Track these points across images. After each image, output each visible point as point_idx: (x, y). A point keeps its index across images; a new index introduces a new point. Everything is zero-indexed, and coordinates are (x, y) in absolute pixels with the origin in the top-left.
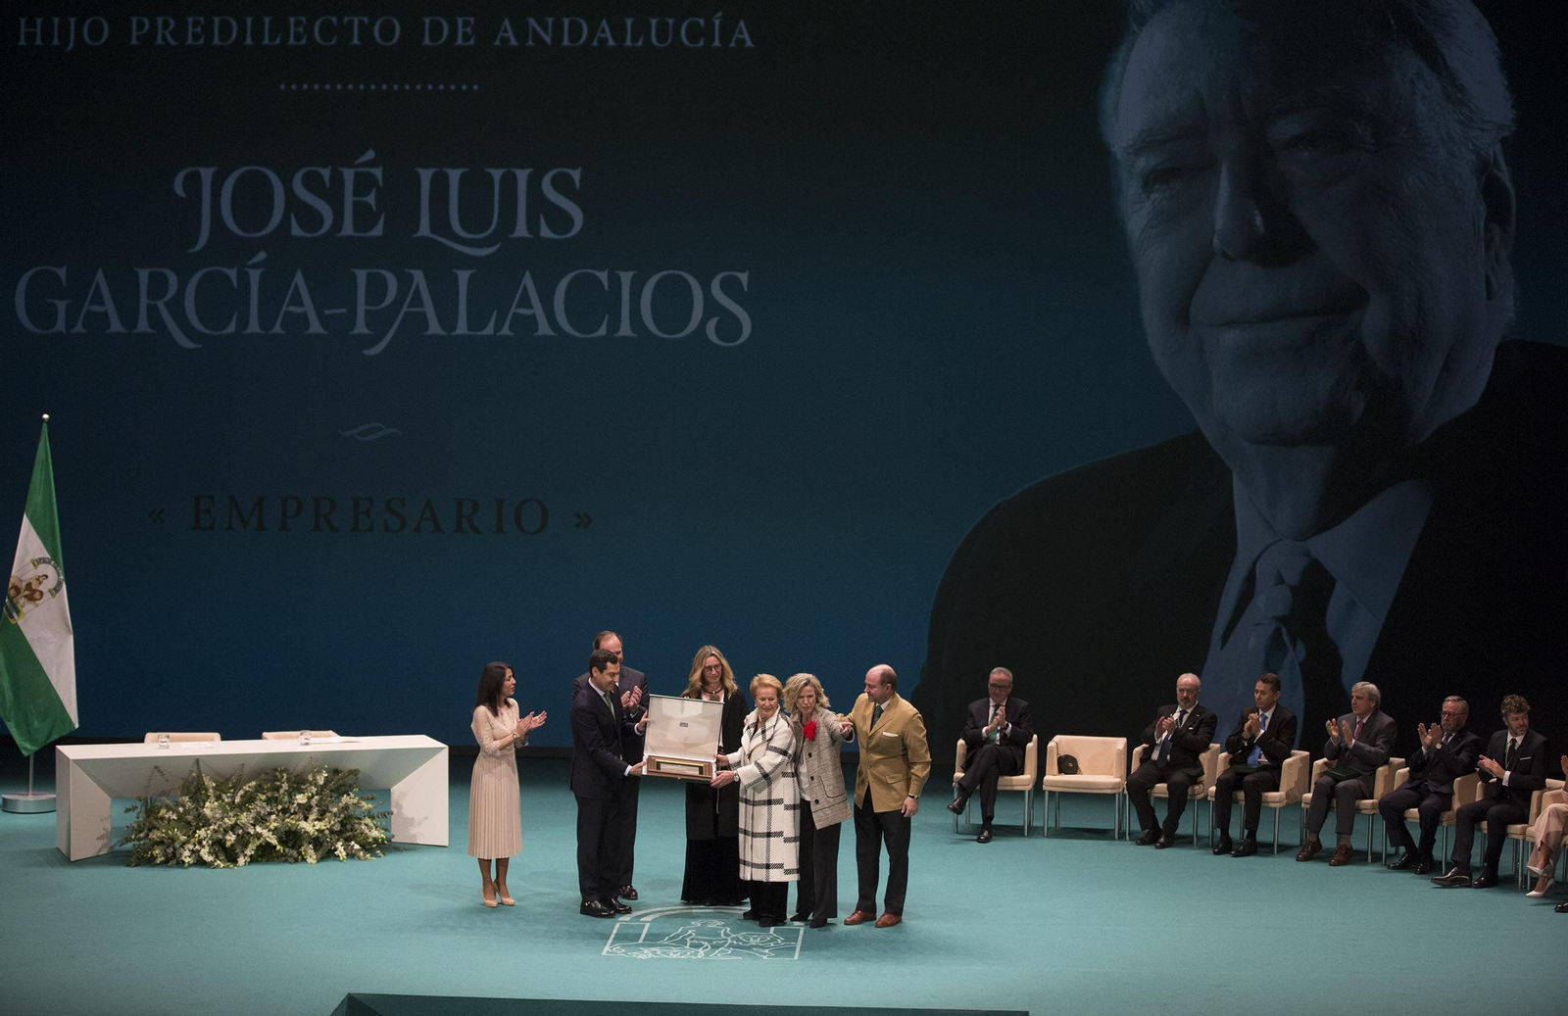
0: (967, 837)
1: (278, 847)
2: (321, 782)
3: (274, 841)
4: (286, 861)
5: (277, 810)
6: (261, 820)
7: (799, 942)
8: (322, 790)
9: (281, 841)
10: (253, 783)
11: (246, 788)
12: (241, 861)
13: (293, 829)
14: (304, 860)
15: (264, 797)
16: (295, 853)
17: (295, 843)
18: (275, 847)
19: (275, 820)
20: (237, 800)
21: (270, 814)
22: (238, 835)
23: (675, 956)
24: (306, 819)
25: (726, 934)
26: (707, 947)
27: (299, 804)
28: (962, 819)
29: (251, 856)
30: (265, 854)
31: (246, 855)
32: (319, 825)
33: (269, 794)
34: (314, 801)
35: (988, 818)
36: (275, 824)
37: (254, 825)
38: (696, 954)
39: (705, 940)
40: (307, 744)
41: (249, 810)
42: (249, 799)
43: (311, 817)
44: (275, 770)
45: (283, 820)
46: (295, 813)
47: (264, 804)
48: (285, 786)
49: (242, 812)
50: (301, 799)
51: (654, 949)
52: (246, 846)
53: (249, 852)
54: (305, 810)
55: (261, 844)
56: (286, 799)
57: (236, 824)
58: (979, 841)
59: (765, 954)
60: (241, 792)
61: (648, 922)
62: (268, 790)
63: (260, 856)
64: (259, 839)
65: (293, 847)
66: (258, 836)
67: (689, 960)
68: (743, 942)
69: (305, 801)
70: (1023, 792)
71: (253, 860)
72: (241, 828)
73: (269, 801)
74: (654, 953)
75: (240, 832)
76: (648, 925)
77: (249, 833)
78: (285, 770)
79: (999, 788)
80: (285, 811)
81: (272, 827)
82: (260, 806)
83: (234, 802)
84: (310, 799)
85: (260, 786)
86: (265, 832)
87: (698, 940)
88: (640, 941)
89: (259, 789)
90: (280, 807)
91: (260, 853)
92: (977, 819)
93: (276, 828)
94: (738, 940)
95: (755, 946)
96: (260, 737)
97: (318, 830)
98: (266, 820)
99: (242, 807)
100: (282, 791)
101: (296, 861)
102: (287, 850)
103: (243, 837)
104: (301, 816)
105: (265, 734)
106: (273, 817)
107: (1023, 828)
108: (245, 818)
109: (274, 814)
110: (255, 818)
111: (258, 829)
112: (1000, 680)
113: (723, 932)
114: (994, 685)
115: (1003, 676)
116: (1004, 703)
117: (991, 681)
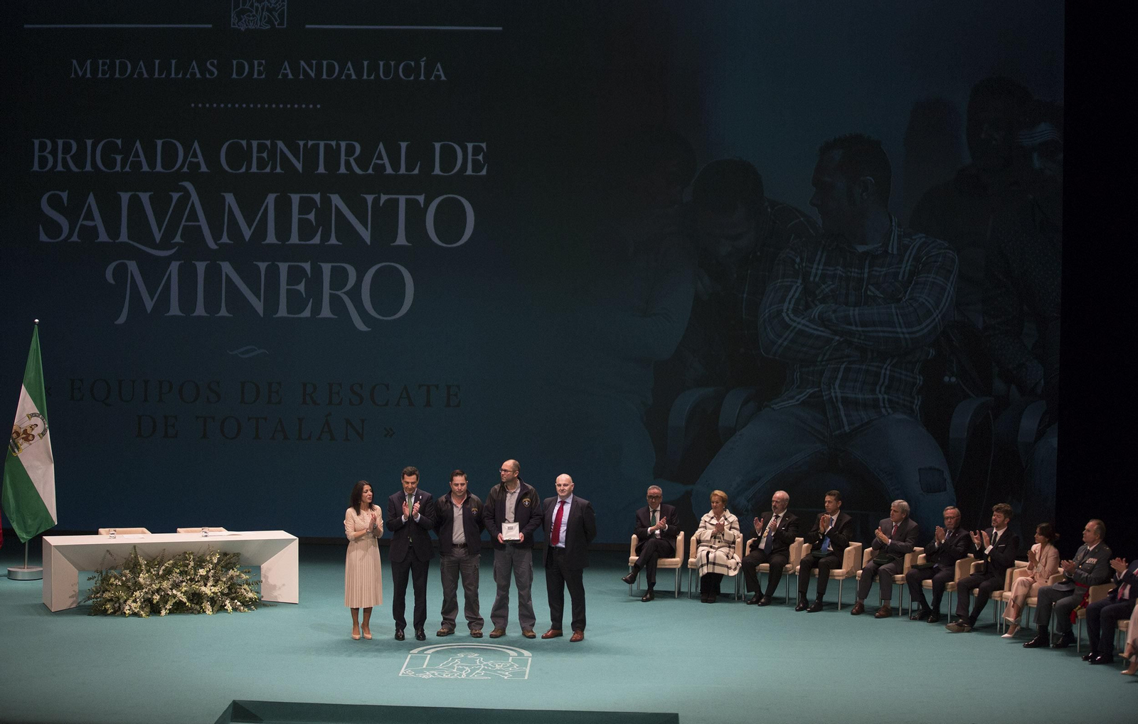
0: (639, 598)
1: (187, 604)
2: (215, 561)
3: (185, 600)
4: (192, 613)
5: (187, 580)
6: (176, 586)
7: (528, 668)
8: (216, 567)
9: (189, 600)
10: (171, 562)
11: (166, 565)
12: (163, 612)
13: (198, 592)
14: (204, 612)
15: (178, 571)
16: (198, 607)
17: (198, 601)
18: (186, 603)
19: (185, 586)
20: (161, 573)
21: (182, 582)
22: (161, 596)
23: (446, 677)
24: (205, 585)
25: (480, 662)
26: (468, 670)
27: (201, 575)
28: (634, 586)
29: (170, 609)
30: (179, 608)
31: (166, 609)
32: (215, 589)
33: (181, 569)
34: (211, 574)
35: (651, 584)
36: (186, 589)
37: (172, 589)
38: (461, 675)
39: (466, 666)
40: (206, 536)
41: (168, 579)
42: (168, 572)
43: (209, 584)
44: (185, 553)
45: (191, 586)
46: (198, 581)
47: (178, 575)
48: (192, 564)
49: (164, 580)
50: (202, 572)
51: (433, 672)
52: (166, 603)
53: (168, 606)
54: (205, 579)
55: (176, 602)
56: (193, 572)
57: (160, 588)
59: (506, 675)
60: (163, 567)
61: (429, 654)
62: (181, 566)
63: (176, 609)
64: (174, 598)
65: (197, 604)
66: (174, 596)
67: (456, 679)
68: (492, 667)
69: (205, 573)
70: (675, 569)
71: (171, 612)
72: (163, 591)
73: (181, 573)
74: (433, 674)
75: (163, 593)
76: (429, 656)
77: (168, 594)
78: (192, 553)
79: (658, 567)
80: (192, 580)
81: (183, 590)
82: (175, 576)
83: (158, 574)
84: (208, 572)
85: (175, 563)
86: (179, 594)
87: (462, 666)
88: (424, 667)
89: (175, 565)
90: (188, 577)
91: (175, 607)
92: (644, 586)
93: (186, 591)
94: (487, 665)
95: (499, 670)
96: (175, 532)
97: (213, 593)
98: (179, 586)
99: (164, 577)
100: (190, 567)
101: (199, 612)
102: (193, 605)
103: (164, 597)
104: (202, 583)
105: (178, 530)
106: (184, 584)
107: (674, 592)
108: (165, 584)
109: (184, 581)
110: (172, 585)
111: (174, 592)
112: (655, 493)
113: (478, 661)
114: (651, 497)
115: (656, 491)
116: (659, 508)
117: (648, 494)
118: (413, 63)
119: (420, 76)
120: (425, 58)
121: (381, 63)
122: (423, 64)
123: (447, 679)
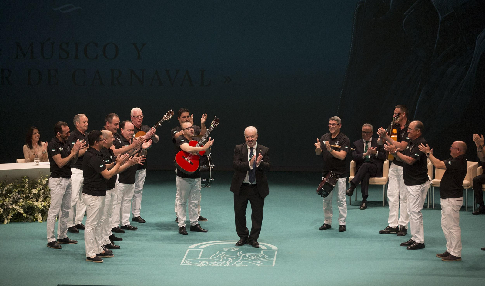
0: (356, 207)
1: (24, 215)
2: (45, 183)
3: (22, 212)
4: (28, 221)
5: (23, 197)
6: (15, 202)
7: (275, 258)
8: (45, 187)
9: (25, 212)
10: (12, 184)
11: (8, 186)
12: (6, 222)
13: (31, 206)
14: (37, 221)
15: (17, 191)
16: (32, 217)
17: (32, 212)
18: (23, 214)
19: (22, 202)
20: (4, 192)
21: (20, 199)
22: (4, 209)
23: (215, 265)
24: (37, 201)
25: (240, 254)
26: (231, 261)
27: (34, 194)
28: (353, 198)
29: (11, 219)
30: (17, 218)
31: (8, 219)
32: (44, 204)
33: (19, 189)
34: (41, 193)
35: (365, 196)
36: (22, 204)
37: (12, 204)
38: (225, 264)
39: (230, 257)
40: (37, 165)
41: (10, 197)
42: (10, 191)
43: (40, 200)
44: (22, 177)
45: (26, 202)
46: (32, 198)
47: (17, 194)
48: (27, 185)
49: (6, 198)
50: (35, 191)
51: (205, 262)
52: (8, 214)
53: (9, 217)
54: (37, 196)
55: (15, 213)
56: (28, 191)
57: (3, 204)
58: (360, 208)
59: (259, 264)
60: (6, 189)
61: (202, 249)
62: (19, 187)
63: (15, 219)
64: (14, 211)
65: (31, 215)
66: (14, 209)
67: (222, 267)
68: (248, 258)
69: (37, 192)
70: (382, 185)
71: (12, 221)
72: (6, 206)
73: (19, 192)
74: (206, 263)
75: (5, 207)
76: (202, 250)
77: (9, 208)
78: (27, 178)
79: (370, 183)
80: (27, 197)
81: (21, 205)
82: (15, 195)
83: (2, 193)
84: (39, 191)
85: (15, 185)
86: (17, 207)
87: (226, 257)
88: (199, 258)
89: (14, 186)
90: (25, 195)
91: (15, 217)
92: (360, 199)
93: (23, 205)
94: (245, 256)
95: (254, 260)
96: (15, 162)
97: (43, 206)
98: (18, 202)
99: (6, 196)
100: (25, 188)
101: (33, 221)
102: (28, 216)
103: (6, 210)
104: (35, 199)
105: (18, 160)
106: (21, 200)
107: (382, 202)
108: (7, 201)
109: (21, 198)
110: (12, 201)
111: (14, 206)
112: (366, 130)
113: (238, 253)
114: (364, 132)
115: (367, 127)
116: (371, 140)
117: (362, 130)
123: (215, 267)
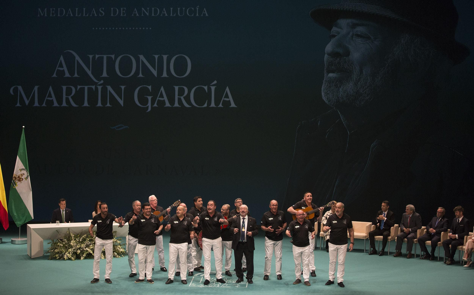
5: (93, 243)
6: (88, 246)
10: (85, 235)
11: (83, 237)
12: (82, 258)
15: (88, 239)
19: (92, 246)
22: (81, 251)
23: (210, 286)
25: (226, 280)
26: (220, 284)
29: (85, 257)
33: (90, 239)
36: (92, 247)
37: (86, 248)
41: (84, 243)
42: (84, 240)
47: (89, 241)
49: (82, 244)
52: (83, 254)
53: (84, 256)
57: (80, 247)
59: (237, 286)
63: (88, 257)
64: (87, 252)
66: (87, 251)
71: (85, 258)
72: (82, 248)
75: (82, 250)
76: (202, 277)
77: (84, 250)
81: (91, 248)
82: (87, 242)
83: (80, 241)
85: (87, 236)
86: (89, 250)
88: (200, 282)
90: (93, 242)
91: (87, 256)
93: (92, 249)
94: (229, 281)
95: (234, 283)
99: (82, 242)
103: (82, 251)
108: (83, 246)
109: (91, 244)
110: (86, 246)
111: (87, 249)
118: (193, 8)
119: (196, 14)
120: (198, 6)
121: (179, 9)
122: (197, 9)
